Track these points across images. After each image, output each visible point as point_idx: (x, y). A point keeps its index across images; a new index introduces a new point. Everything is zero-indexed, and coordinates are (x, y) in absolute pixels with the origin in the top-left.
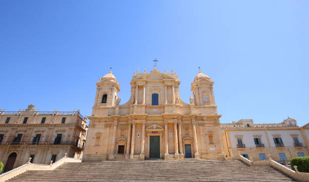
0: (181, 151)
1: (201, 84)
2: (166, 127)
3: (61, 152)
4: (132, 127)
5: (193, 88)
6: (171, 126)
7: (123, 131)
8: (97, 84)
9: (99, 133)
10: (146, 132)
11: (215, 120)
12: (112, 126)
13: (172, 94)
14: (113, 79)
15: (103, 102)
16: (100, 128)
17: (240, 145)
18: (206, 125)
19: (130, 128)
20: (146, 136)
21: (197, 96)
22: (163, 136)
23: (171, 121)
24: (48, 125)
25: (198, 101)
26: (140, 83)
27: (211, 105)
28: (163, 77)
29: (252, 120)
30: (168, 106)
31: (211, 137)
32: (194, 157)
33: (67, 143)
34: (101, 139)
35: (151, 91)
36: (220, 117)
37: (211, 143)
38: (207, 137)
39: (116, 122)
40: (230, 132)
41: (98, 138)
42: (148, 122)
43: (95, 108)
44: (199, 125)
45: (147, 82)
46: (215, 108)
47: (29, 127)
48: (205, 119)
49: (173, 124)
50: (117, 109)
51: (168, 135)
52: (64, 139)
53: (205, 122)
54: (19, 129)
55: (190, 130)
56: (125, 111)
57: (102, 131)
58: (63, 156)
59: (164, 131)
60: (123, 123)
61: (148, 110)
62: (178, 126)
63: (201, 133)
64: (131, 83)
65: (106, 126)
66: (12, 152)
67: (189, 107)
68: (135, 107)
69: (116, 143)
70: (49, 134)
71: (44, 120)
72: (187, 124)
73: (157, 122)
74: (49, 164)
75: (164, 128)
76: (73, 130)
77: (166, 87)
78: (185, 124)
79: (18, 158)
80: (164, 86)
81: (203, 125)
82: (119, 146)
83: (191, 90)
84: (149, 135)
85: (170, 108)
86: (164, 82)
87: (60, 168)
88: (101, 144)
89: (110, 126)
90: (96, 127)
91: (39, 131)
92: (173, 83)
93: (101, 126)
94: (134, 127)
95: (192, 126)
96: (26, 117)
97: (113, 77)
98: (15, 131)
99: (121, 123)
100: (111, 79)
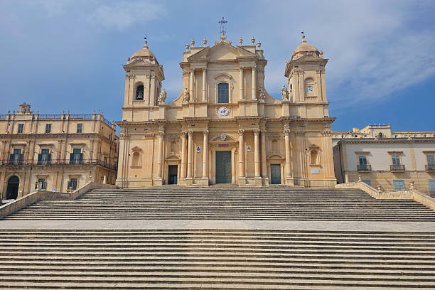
0: (265, 174)
1: (304, 64)
2: (241, 137)
3: (84, 175)
4: (187, 137)
5: (289, 71)
6: (249, 136)
8: (125, 67)
9: (137, 148)
10: (210, 146)
11: (324, 126)
16: (137, 141)
17: (363, 166)
18: (307, 135)
19: (183, 139)
20: (210, 151)
21: (295, 85)
22: (236, 152)
23: (250, 128)
24: (56, 136)
26: (197, 65)
27: (320, 101)
28: (236, 52)
31: (314, 153)
32: (285, 183)
33: (91, 162)
34: (141, 156)
35: (216, 79)
36: (332, 121)
38: (309, 154)
41: (137, 154)
42: (213, 130)
43: (127, 108)
44: (296, 134)
46: (325, 105)
47: (28, 140)
48: (306, 124)
49: (252, 133)
50: (162, 110)
51: (245, 150)
53: (307, 129)
54: (14, 141)
56: (175, 113)
57: (141, 145)
58: (87, 181)
59: (238, 143)
61: (212, 111)
62: (260, 136)
63: (299, 148)
65: (148, 137)
66: (12, 175)
67: (280, 104)
68: (190, 106)
69: (165, 161)
70: (61, 149)
72: (276, 133)
75: (238, 140)
76: (96, 143)
77: (242, 72)
79: (21, 183)
81: (302, 134)
82: (170, 167)
83: (285, 76)
84: (214, 150)
85: (248, 106)
86: (237, 62)
88: (142, 163)
89: (154, 137)
91: (46, 145)
92: (253, 64)
93: (139, 137)
94: (190, 138)
96: (21, 123)
98: (8, 145)
99: (169, 131)
100: (147, 57)
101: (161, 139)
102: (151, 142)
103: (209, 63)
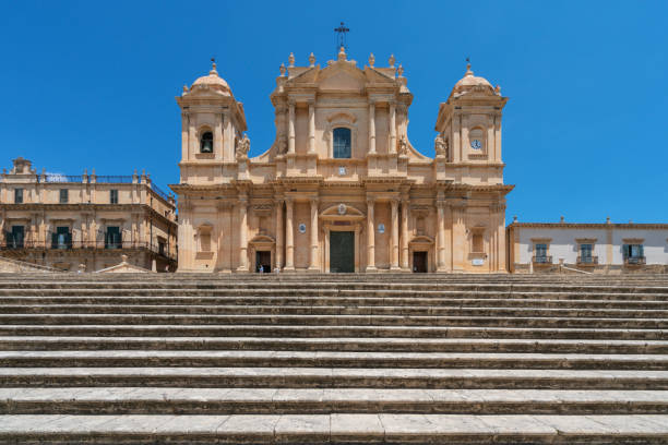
0: (405, 263)
1: (470, 104)
2: (371, 209)
6: (383, 210)
7: (264, 221)
8: (180, 102)
9: (206, 225)
10: (321, 222)
11: (495, 197)
12: (235, 209)
13: (389, 129)
14: (223, 89)
15: (204, 152)
16: (206, 214)
17: (541, 257)
18: (469, 210)
20: (322, 231)
22: (361, 232)
23: (385, 197)
24: (78, 207)
25: (456, 148)
26: (299, 98)
27: (490, 161)
30: (378, 158)
31: (478, 236)
33: (136, 247)
34: (214, 237)
35: (330, 121)
37: (478, 251)
38: (469, 236)
39: (243, 198)
40: (522, 230)
41: (206, 235)
42: (325, 199)
43: (187, 164)
44: (453, 208)
45: (319, 94)
46: (499, 168)
48: (468, 194)
49: (389, 205)
50: (244, 168)
51: (376, 229)
53: (469, 202)
55: (429, 222)
56: (264, 173)
57: (212, 219)
59: (366, 219)
60: (263, 201)
61: (325, 170)
62: (400, 210)
63: (456, 228)
65: (221, 209)
67: (431, 164)
68: (289, 161)
69: (251, 246)
71: (64, 195)
72: (424, 207)
73: (347, 199)
75: (366, 213)
77: (372, 110)
78: (418, 207)
80: (368, 107)
81: (462, 209)
84: (327, 228)
85: (382, 163)
86: (366, 96)
88: (213, 249)
89: (230, 208)
90: (198, 210)
91: (61, 221)
92: (392, 99)
93: (208, 210)
94: (290, 209)
95: (436, 212)
97: (222, 82)
99: (256, 201)
100: (216, 86)
101: (243, 210)
102: (226, 217)
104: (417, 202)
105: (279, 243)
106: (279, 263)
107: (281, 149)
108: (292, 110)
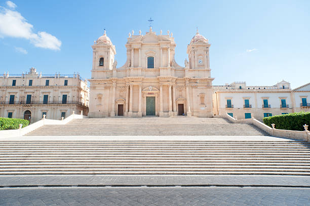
0: (175, 109)
1: (198, 46)
3: (69, 110)
4: (129, 88)
5: (189, 50)
6: (166, 88)
7: (122, 93)
8: (93, 47)
9: (100, 94)
10: (143, 94)
11: (208, 83)
12: (111, 88)
15: (100, 66)
16: (100, 90)
17: (229, 105)
18: (198, 87)
19: (127, 89)
20: (143, 97)
21: (193, 58)
22: (158, 97)
23: (166, 84)
24: (52, 87)
25: (193, 64)
26: (135, 46)
27: (206, 69)
28: (159, 39)
29: (245, 83)
30: (164, 69)
31: (202, 98)
32: (186, 115)
33: (73, 103)
34: (103, 99)
35: (146, 54)
36: (212, 79)
37: (202, 104)
38: (199, 98)
39: (114, 84)
40: (221, 94)
41: (100, 98)
42: (145, 84)
43: (93, 71)
44: (192, 87)
46: (209, 71)
47: (36, 89)
48: (198, 81)
49: (168, 86)
50: (114, 72)
51: (163, 96)
52: (69, 99)
53: (199, 84)
54: (27, 90)
55: (183, 92)
56: (122, 74)
57: (102, 92)
58: (71, 113)
59: (159, 92)
60: (121, 85)
61: (144, 73)
62: (172, 88)
63: (194, 95)
64: (126, 46)
65: (106, 88)
66: (26, 110)
67: (184, 70)
68: (131, 70)
69: (116, 102)
70: (55, 95)
71: (48, 82)
72: (181, 86)
73: (153, 84)
74: (61, 119)
75: (159, 90)
76: (76, 92)
77: (162, 50)
79: (32, 115)
80: (160, 49)
81: (196, 87)
82: (119, 105)
83: (187, 53)
84: (145, 96)
85: (165, 71)
86: (159, 44)
87: (71, 122)
88: (103, 104)
89: (109, 88)
90: (97, 88)
91: (46, 93)
92: (169, 46)
93: (101, 88)
94: (131, 88)
95: (186, 88)
96: (31, 79)
98: (23, 92)
99: (118, 85)
101: (114, 89)
102: (108, 91)
103: (142, 45)
104: (179, 85)
105: (127, 102)
106: (127, 110)
107: (129, 65)
108: (133, 51)
